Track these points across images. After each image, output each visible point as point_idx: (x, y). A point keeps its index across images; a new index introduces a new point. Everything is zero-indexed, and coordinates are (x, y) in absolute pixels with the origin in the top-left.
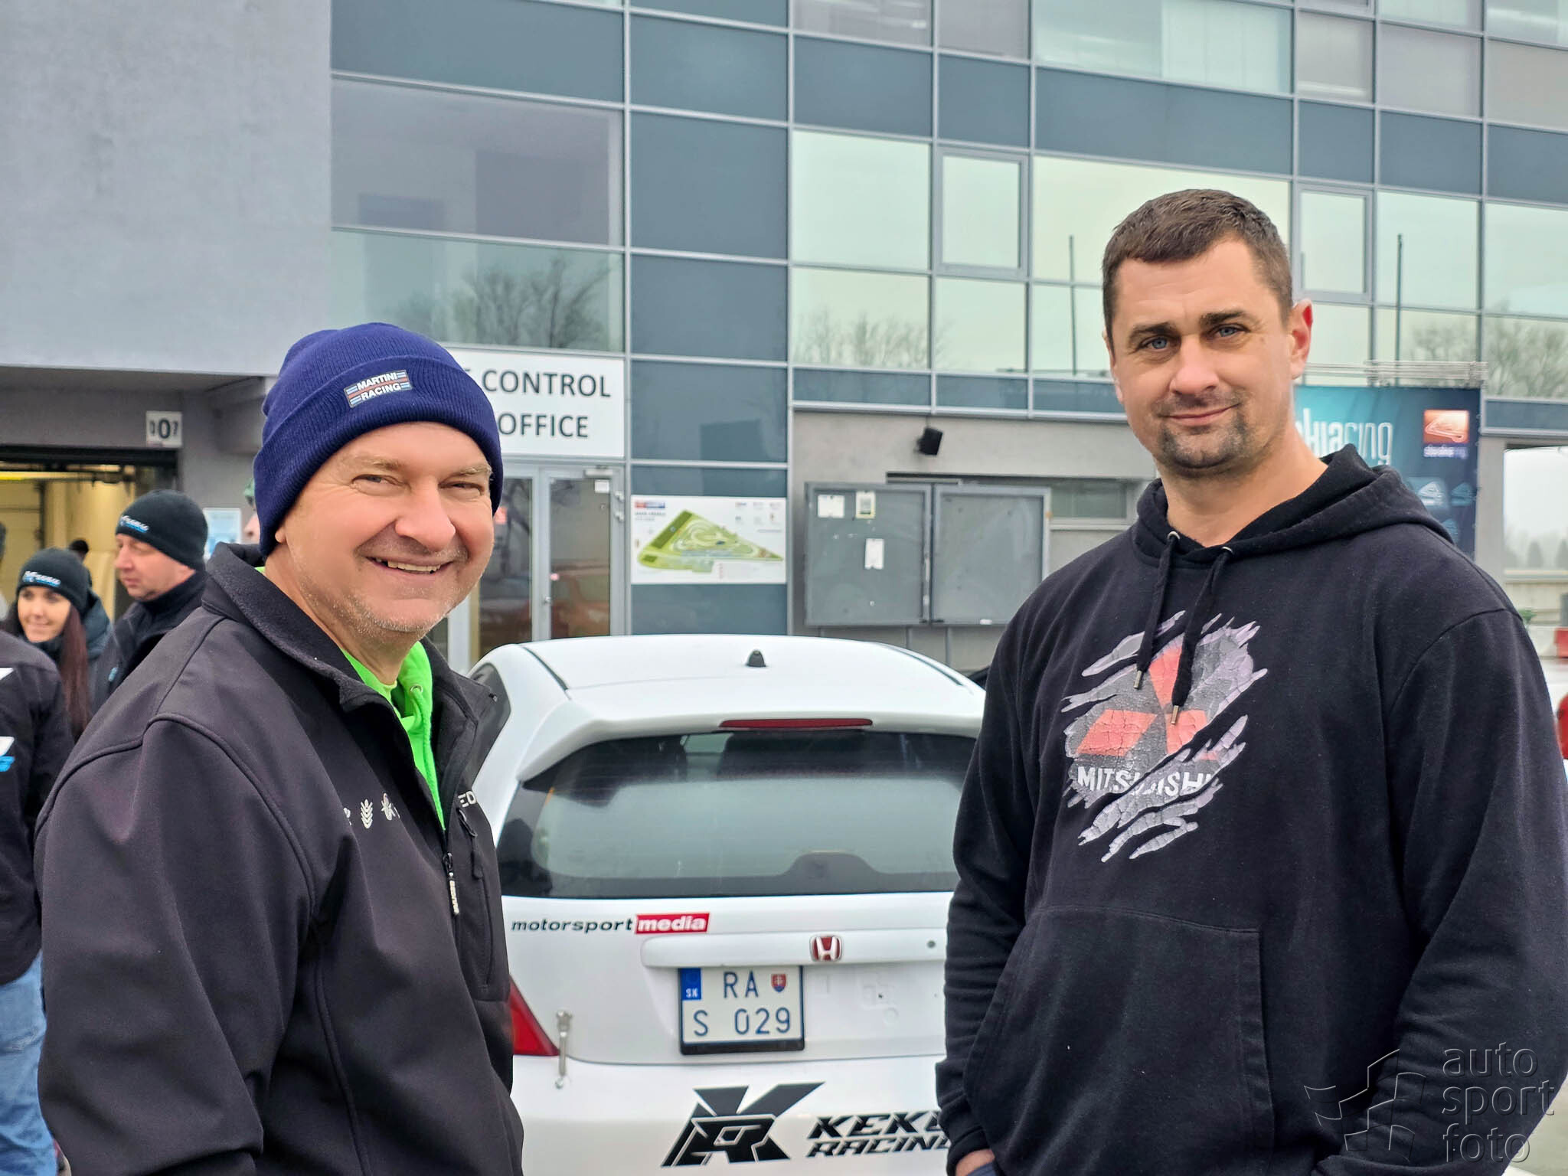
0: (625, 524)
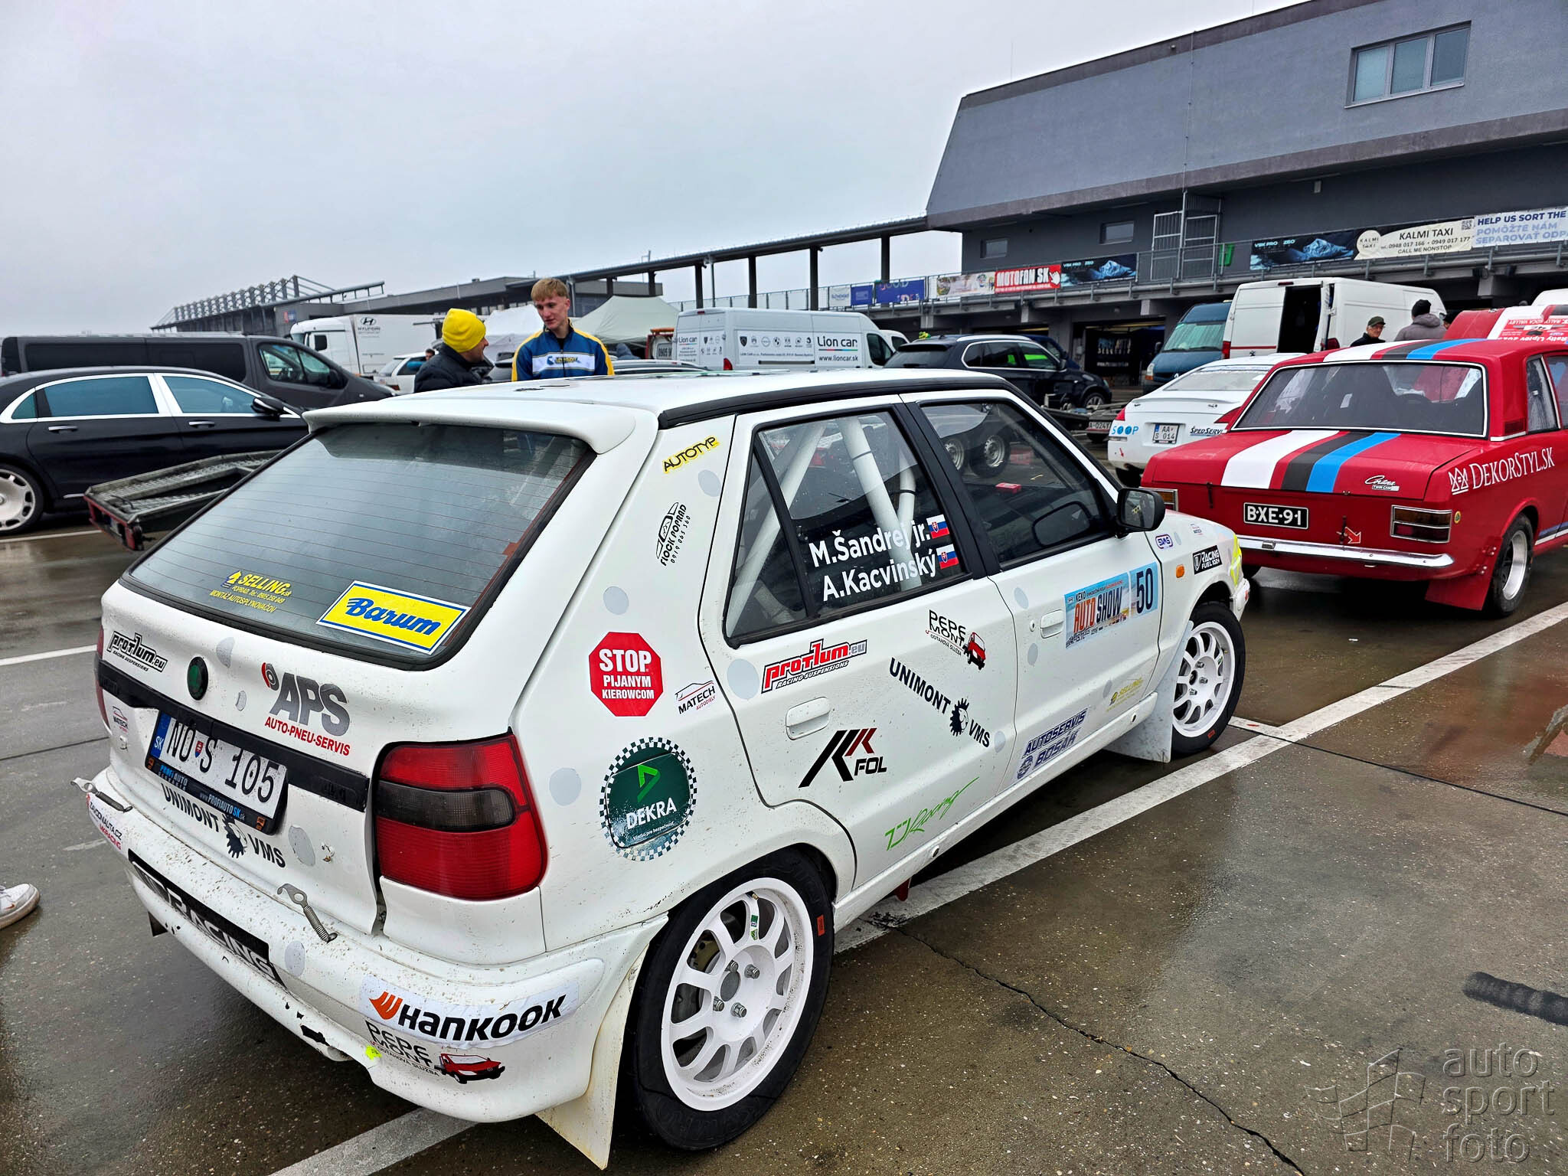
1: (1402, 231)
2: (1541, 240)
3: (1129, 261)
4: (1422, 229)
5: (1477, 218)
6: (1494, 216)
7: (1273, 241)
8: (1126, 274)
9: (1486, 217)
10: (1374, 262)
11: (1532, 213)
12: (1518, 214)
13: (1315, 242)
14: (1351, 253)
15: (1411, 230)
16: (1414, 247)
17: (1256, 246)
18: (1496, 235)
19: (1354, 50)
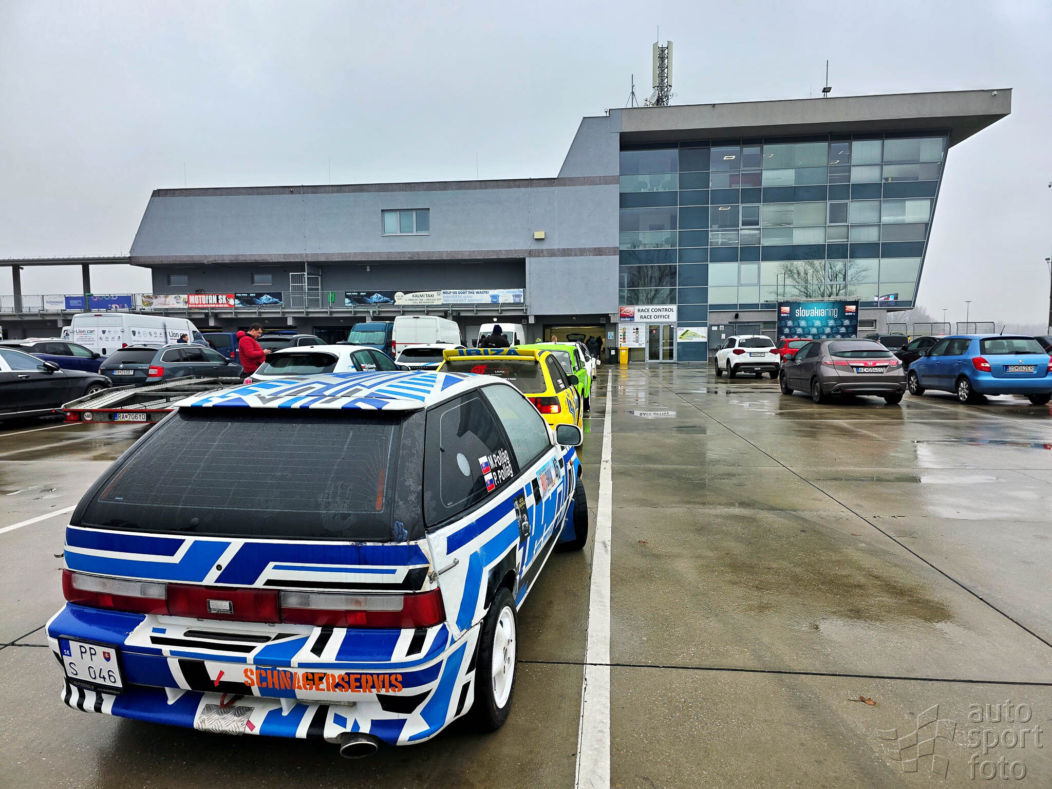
0: (676, 332)
1: (414, 294)
2: (467, 303)
3: (278, 296)
4: (421, 293)
5: (442, 291)
6: (449, 291)
7: (355, 292)
8: (276, 303)
9: (445, 291)
10: (404, 306)
11: (462, 291)
12: (457, 291)
13: (375, 295)
14: (393, 301)
15: (417, 294)
16: (419, 301)
17: (347, 294)
18: (450, 299)
19: (382, 210)
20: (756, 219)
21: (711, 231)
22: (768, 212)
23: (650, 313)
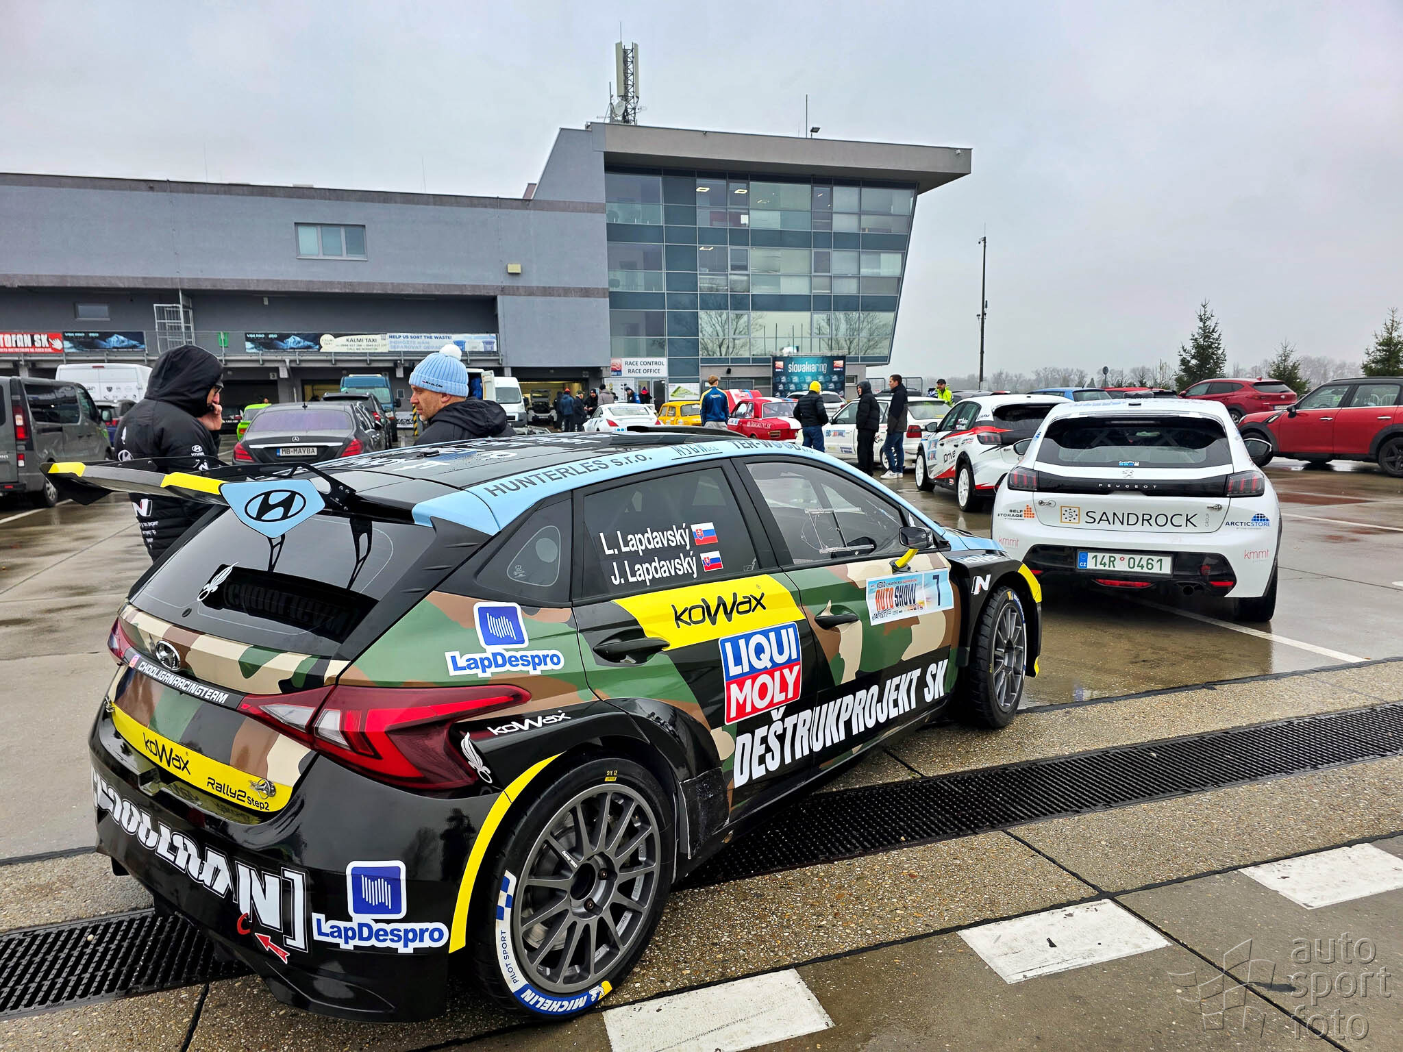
0: (668, 389)
1: (346, 337)
3: (138, 337)
4: (358, 337)
5: (388, 334)
6: (397, 335)
7: (261, 334)
8: (135, 347)
9: (392, 334)
10: (336, 354)
11: (416, 335)
12: (409, 335)
13: (291, 338)
14: (318, 347)
16: (356, 347)
17: (249, 336)
18: (400, 345)
19: (295, 223)
20: (745, 263)
21: (700, 274)
22: (757, 256)
23: (639, 367)
